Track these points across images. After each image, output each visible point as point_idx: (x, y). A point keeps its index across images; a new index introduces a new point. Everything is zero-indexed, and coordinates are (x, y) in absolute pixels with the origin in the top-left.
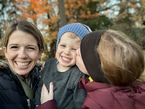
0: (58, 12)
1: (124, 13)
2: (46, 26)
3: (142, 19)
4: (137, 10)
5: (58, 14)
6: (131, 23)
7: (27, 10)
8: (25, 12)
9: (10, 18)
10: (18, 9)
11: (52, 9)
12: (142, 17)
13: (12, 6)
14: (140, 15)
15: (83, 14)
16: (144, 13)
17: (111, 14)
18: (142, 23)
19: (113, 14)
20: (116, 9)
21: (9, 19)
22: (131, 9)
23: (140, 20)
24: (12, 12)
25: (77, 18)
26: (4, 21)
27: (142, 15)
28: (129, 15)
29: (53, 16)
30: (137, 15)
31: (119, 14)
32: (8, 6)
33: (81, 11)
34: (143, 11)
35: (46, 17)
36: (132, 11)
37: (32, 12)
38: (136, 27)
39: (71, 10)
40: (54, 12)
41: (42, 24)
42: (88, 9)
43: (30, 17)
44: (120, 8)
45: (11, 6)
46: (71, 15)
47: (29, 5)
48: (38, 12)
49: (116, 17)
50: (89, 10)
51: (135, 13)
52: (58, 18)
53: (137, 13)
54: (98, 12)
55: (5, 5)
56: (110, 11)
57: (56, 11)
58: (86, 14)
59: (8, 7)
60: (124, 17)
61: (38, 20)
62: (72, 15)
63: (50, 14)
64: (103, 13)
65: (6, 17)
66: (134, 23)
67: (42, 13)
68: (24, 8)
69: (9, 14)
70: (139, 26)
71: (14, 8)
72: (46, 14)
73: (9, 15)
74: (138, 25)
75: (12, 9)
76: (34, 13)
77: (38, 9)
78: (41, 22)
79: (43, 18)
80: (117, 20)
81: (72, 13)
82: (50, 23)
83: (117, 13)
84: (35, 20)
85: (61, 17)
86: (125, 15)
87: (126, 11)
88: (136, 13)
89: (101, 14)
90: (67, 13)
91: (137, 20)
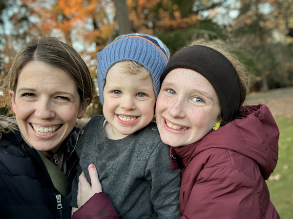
0: (115, 14)
1: (250, 13)
2: (91, 44)
3: (287, 24)
4: (275, 7)
5: (115, 19)
6: (264, 33)
7: (50, 12)
8: (46, 18)
9: (18, 31)
10: (32, 12)
11: (102, 9)
12: (287, 20)
13: (20, 6)
14: (281, 16)
15: (164, 17)
16: (289, 12)
17: (223, 15)
18: (287, 32)
19: (226, 16)
20: (232, 6)
21: (15, 33)
22: (263, 4)
23: (283, 27)
24: (20, 19)
25: (154, 27)
26: (5, 37)
27: (286, 17)
28: (260, 17)
29: (103, 23)
30: (276, 17)
31: (239, 16)
32: (11, 5)
33: (161, 11)
34: (288, 8)
35: (90, 27)
36: (266, 9)
37: (60, 17)
38: (274, 42)
39: (139, 10)
40: (106, 16)
41: (82, 41)
42: (175, 7)
43: (57, 27)
44: (241, 3)
45: (17, 5)
46: (140, 21)
47: (55, 3)
48: (73, 16)
49: (233, 23)
50: (176, 10)
51: (271, 13)
52: (114, 28)
53: (276, 13)
54: (197, 13)
55: (6, 4)
56: (220, 10)
57: (111, 14)
58: (172, 17)
59: (11, 8)
60: (249, 22)
61: (74, 32)
62: (142, 21)
63: (98, 20)
64: (206, 14)
65: (8, 28)
66: (271, 32)
67: (81, 18)
68: (44, 9)
69: (14, 21)
70: (281, 39)
71: (23, 10)
72: (90, 20)
73: (15, 25)
74: (278, 37)
75: (19, 12)
76: (65, 18)
77: (73, 11)
78: (81, 36)
79: (83, 28)
80: (235, 28)
81: (142, 16)
82: (98, 38)
83: (234, 14)
84: (68, 34)
85: (120, 25)
86: (251, 17)
87: (253, 8)
88: (274, 12)
89: (202, 16)
90: (132, 17)
91: (277, 27)
